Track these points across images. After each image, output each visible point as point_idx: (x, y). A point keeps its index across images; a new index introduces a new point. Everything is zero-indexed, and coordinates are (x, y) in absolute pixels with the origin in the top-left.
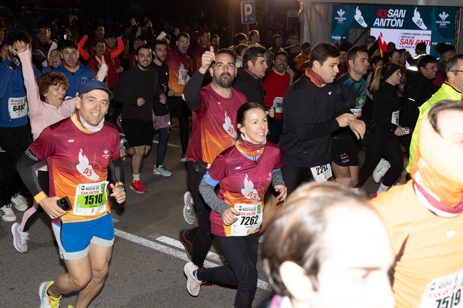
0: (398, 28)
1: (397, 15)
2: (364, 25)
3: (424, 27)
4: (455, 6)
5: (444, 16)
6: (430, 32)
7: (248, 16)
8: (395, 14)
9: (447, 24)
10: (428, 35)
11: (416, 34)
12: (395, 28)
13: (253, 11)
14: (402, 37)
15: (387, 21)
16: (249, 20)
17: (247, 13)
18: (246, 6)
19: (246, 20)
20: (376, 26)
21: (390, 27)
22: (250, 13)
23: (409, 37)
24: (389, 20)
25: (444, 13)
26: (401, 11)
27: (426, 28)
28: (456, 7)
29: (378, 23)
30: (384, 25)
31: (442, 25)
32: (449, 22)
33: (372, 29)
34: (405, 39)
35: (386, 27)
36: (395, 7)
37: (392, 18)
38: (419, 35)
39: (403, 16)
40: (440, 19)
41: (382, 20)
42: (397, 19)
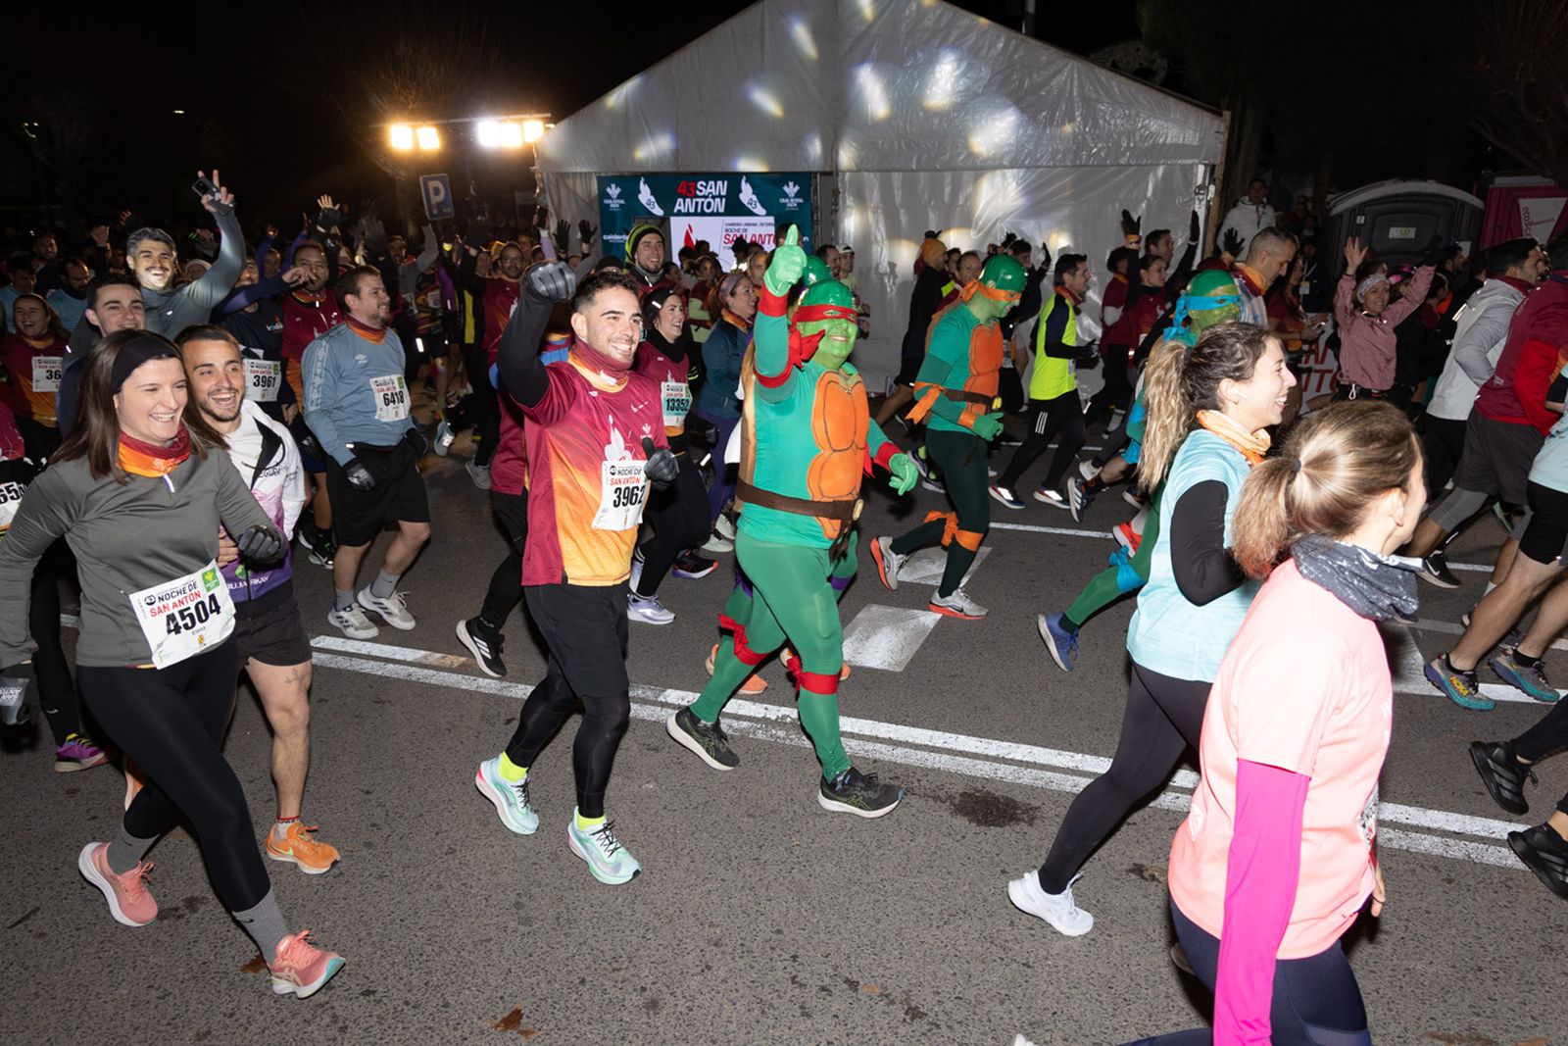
0: (718, 214)
1: (713, 190)
2: (658, 211)
3: (760, 210)
4: (807, 169)
5: (791, 189)
6: (771, 219)
7: (439, 205)
8: (709, 190)
9: (799, 204)
10: (770, 224)
11: (749, 225)
12: (712, 214)
13: (446, 195)
14: (727, 230)
15: (697, 203)
16: (441, 213)
17: (435, 199)
18: (432, 184)
19: (435, 212)
20: (679, 214)
21: (703, 214)
22: (441, 197)
23: (738, 231)
24: (700, 200)
25: (791, 184)
26: (720, 183)
27: (764, 212)
28: (810, 173)
29: (682, 208)
30: (692, 210)
31: (789, 205)
32: (801, 200)
33: (672, 219)
34: (732, 234)
35: (696, 214)
36: (709, 176)
37: (706, 197)
38: (754, 225)
39: (724, 193)
40: (786, 196)
41: (688, 200)
42: (714, 197)
